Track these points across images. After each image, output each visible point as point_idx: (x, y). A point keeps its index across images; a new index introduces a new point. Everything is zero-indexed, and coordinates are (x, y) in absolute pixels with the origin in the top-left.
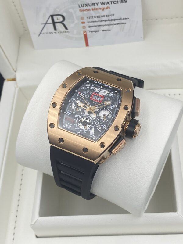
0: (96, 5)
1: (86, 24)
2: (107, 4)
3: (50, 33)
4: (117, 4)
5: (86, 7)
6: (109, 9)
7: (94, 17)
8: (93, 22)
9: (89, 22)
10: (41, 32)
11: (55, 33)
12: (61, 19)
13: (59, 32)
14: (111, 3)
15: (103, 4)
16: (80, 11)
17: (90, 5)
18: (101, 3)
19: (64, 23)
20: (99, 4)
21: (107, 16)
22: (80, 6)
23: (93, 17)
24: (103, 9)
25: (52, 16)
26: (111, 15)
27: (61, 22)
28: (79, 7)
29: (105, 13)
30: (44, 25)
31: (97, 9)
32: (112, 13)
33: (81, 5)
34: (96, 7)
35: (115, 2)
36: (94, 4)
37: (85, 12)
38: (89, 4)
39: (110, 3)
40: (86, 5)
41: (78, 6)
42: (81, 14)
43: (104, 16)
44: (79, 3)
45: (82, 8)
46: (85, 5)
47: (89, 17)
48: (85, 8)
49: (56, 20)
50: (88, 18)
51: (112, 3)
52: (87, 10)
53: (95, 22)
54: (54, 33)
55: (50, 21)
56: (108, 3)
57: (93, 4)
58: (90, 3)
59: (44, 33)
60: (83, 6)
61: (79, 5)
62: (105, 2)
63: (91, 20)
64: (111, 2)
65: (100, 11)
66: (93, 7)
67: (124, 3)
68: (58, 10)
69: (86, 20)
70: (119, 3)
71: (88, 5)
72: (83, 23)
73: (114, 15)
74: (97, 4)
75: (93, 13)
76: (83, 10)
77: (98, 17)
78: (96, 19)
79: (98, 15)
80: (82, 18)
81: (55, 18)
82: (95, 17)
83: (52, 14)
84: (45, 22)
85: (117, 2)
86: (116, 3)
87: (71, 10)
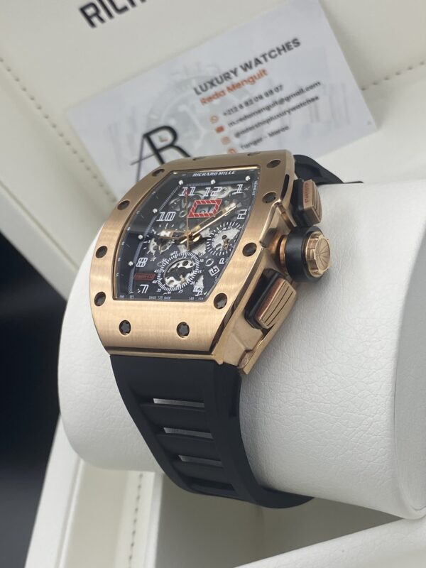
0: (232, 75)
1: (228, 131)
2: (256, 64)
4: (279, 56)
5: (211, 88)
6: (265, 77)
7: (239, 109)
8: (241, 120)
9: (231, 124)
12: (168, 136)
14: (266, 60)
15: (248, 69)
16: (204, 101)
17: (220, 80)
18: (241, 67)
20: (240, 71)
21: (267, 95)
22: (199, 90)
23: (235, 108)
24: (252, 80)
25: (147, 136)
26: (277, 89)
27: (172, 145)
28: (198, 93)
29: (261, 87)
30: (136, 165)
31: (238, 85)
32: (276, 84)
33: (201, 87)
34: (235, 80)
35: (273, 54)
36: (228, 73)
37: (216, 102)
38: (216, 79)
39: (262, 59)
40: (212, 84)
41: (193, 92)
42: (206, 110)
43: (261, 97)
44: (195, 84)
45: (205, 95)
46: (208, 85)
47: (229, 111)
48: (211, 91)
49: (159, 144)
50: (225, 114)
51: (267, 57)
52: (217, 95)
53: (246, 117)
55: (148, 150)
56: (258, 62)
57: (224, 75)
58: (217, 75)
60: (204, 87)
61: (195, 90)
62: (250, 63)
63: (234, 117)
64: (264, 56)
65: (247, 87)
66: (227, 83)
67: (295, 49)
68: (154, 117)
69: (223, 121)
70: (283, 52)
71: (215, 82)
72: (220, 129)
73: (281, 86)
74: (235, 72)
75: (233, 99)
76: (210, 99)
77: (247, 104)
78: (246, 111)
79: (246, 98)
80: (214, 119)
81: (155, 138)
82: (241, 106)
83: (144, 130)
84: (136, 158)
85: (277, 52)
86: (276, 56)
87: (182, 108)
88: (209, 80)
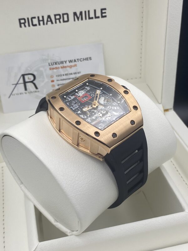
0: (64, 63)
1: (56, 83)
2: (74, 62)
3: (21, 94)
4: (83, 61)
5: (55, 65)
6: (76, 67)
8: (62, 80)
9: (58, 80)
10: (11, 94)
11: (26, 93)
12: (32, 78)
13: (29, 93)
14: (78, 61)
15: (71, 62)
16: (50, 69)
17: (59, 63)
18: (69, 61)
19: (34, 82)
20: (68, 62)
21: (74, 74)
22: (50, 64)
23: (61, 75)
24: (71, 67)
25: (23, 76)
26: (78, 73)
27: (32, 82)
28: (49, 65)
29: (73, 70)
30: (14, 86)
31: (65, 67)
33: (51, 63)
34: (65, 65)
35: (81, 60)
37: (55, 70)
38: (58, 62)
39: (77, 60)
40: (56, 63)
41: (48, 64)
42: (50, 72)
43: (72, 74)
44: (49, 61)
45: (52, 67)
46: (54, 64)
47: (59, 75)
48: (55, 66)
49: (27, 80)
50: (57, 76)
51: (79, 60)
52: (56, 68)
53: (64, 80)
54: (24, 94)
55: (21, 81)
56: (75, 61)
57: (62, 62)
59: (14, 95)
60: (52, 64)
61: (49, 64)
62: (72, 60)
63: (60, 78)
65: (68, 68)
66: (61, 65)
67: (89, 61)
68: (29, 69)
69: (55, 78)
70: (85, 60)
71: (57, 63)
72: (53, 81)
73: (80, 72)
74: (66, 62)
75: (62, 71)
76: (53, 69)
77: (66, 75)
78: (64, 77)
79: (66, 73)
80: (52, 77)
81: (26, 77)
82: (63, 75)
83: (23, 73)
84: (16, 83)
85: (83, 60)
86: (82, 61)
87: (42, 69)
88: (56, 62)
